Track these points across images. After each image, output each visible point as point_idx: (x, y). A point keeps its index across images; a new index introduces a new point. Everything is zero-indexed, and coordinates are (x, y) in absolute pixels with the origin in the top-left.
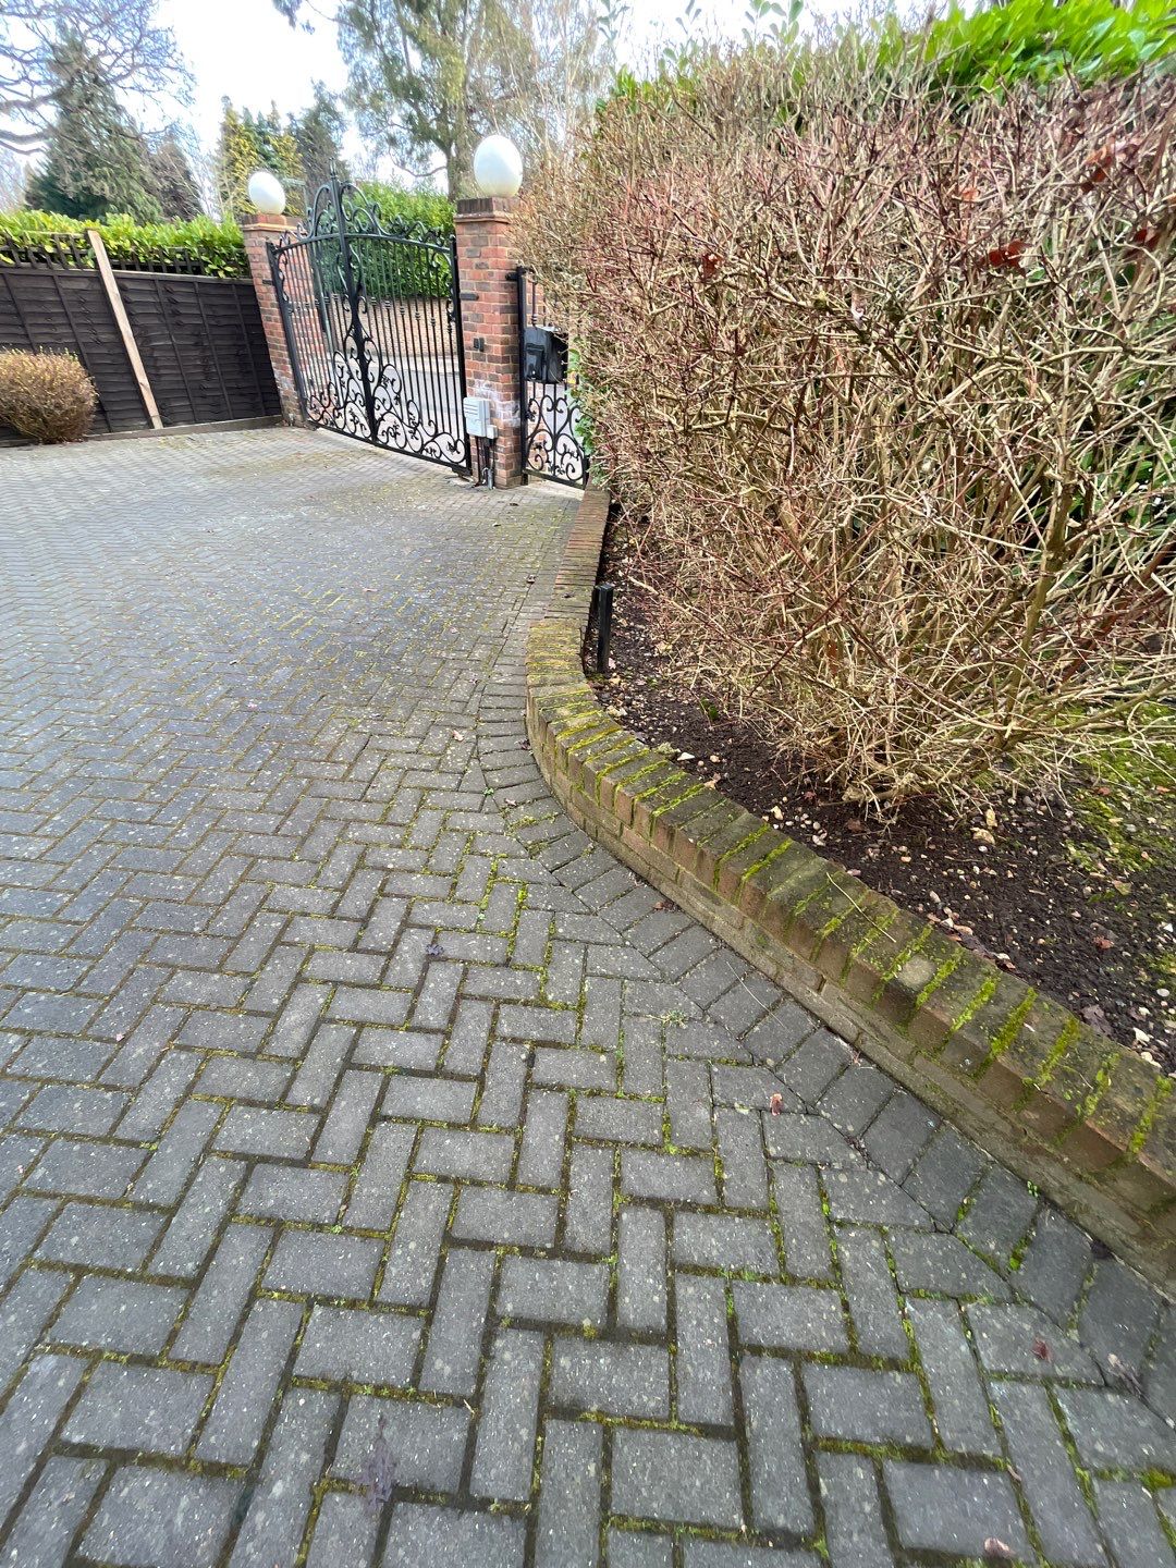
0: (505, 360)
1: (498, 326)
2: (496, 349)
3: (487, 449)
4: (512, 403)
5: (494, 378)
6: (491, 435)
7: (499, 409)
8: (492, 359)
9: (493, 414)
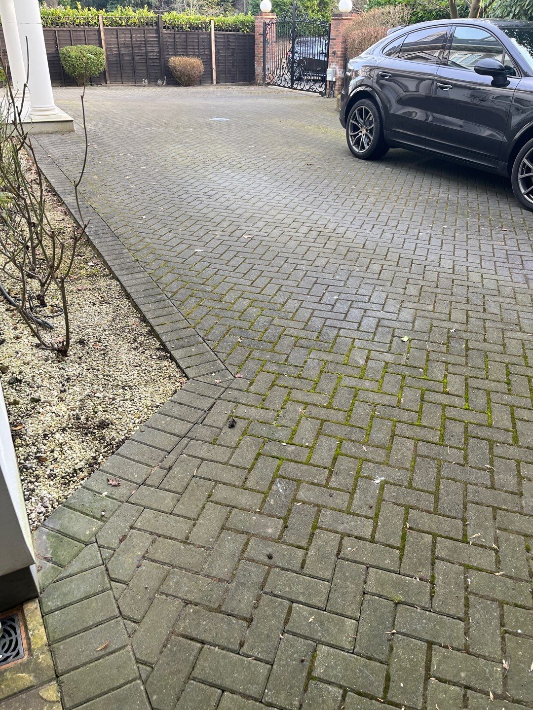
0: (341, 57)
1: (340, 47)
2: (339, 54)
3: (332, 85)
4: (342, 70)
5: (337, 62)
6: (334, 80)
7: (338, 72)
8: (337, 57)
9: (336, 73)
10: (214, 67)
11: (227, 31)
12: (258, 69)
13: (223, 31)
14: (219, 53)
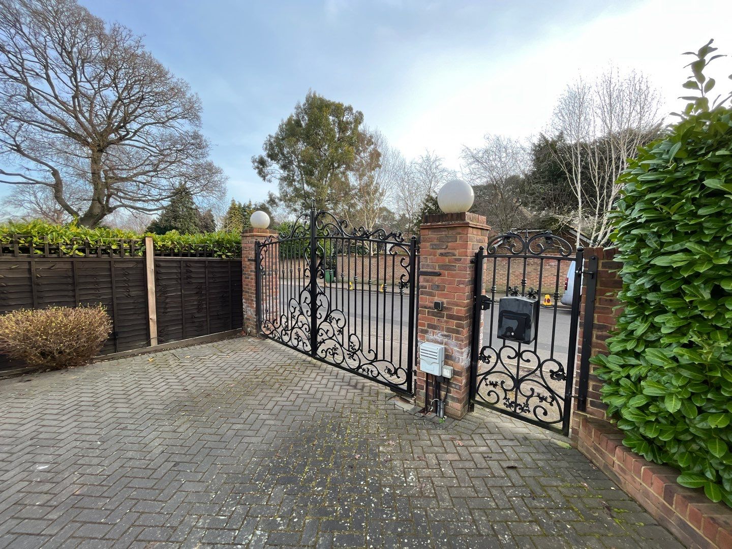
4: (467, 349)
5: (454, 332)
6: (445, 375)
8: (451, 317)
9: (448, 357)
10: (153, 316)
11: (185, 255)
12: (249, 311)
13: (176, 255)
14: (166, 292)
